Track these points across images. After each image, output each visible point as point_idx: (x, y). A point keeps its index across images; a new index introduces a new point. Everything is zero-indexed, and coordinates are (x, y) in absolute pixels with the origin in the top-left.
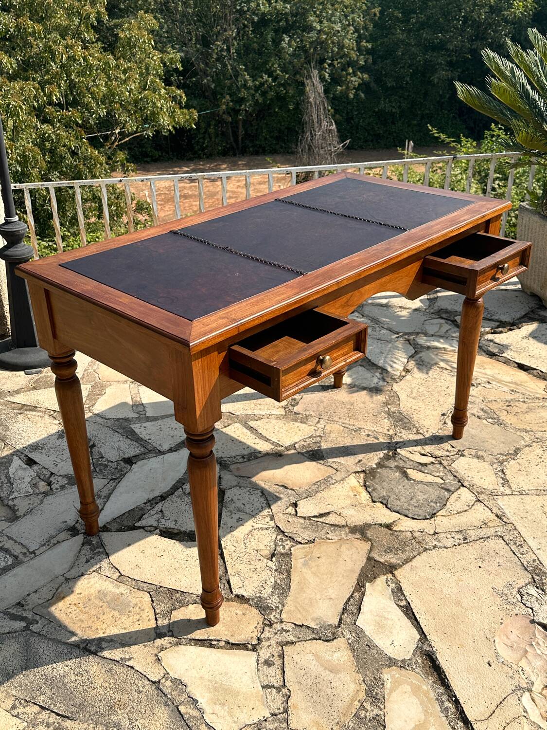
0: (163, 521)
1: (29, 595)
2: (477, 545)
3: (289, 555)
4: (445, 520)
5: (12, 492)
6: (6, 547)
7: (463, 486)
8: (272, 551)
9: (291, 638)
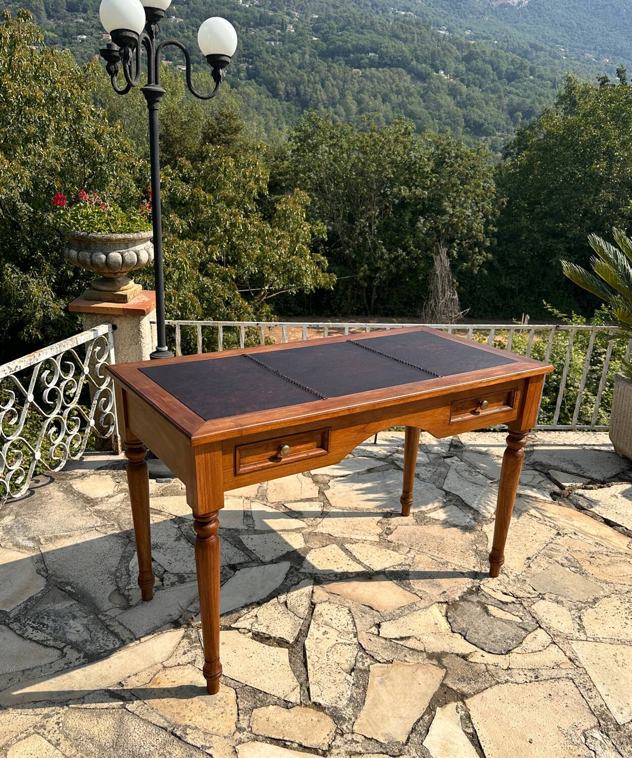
0: (256, 625)
1: (129, 677)
2: (547, 685)
3: (367, 671)
4: (519, 656)
5: (129, 584)
6: (116, 631)
7: (540, 627)
8: (352, 666)
9: (359, 749)
